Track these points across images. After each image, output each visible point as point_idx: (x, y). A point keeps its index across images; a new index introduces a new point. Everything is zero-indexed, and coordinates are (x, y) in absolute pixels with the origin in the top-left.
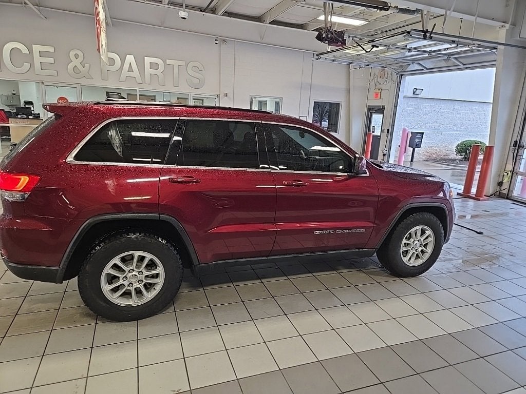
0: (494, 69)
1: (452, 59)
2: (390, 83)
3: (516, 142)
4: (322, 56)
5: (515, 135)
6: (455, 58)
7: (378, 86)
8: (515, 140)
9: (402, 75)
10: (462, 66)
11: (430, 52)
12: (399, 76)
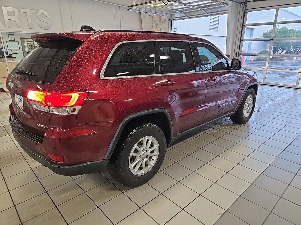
0: (227, 15)
1: (203, 10)
2: (165, 24)
3: (236, 53)
4: (131, 8)
5: (236, 49)
6: (204, 9)
7: (158, 27)
8: (236, 52)
9: (172, 20)
10: (207, 14)
11: (194, 6)
12: (170, 20)
